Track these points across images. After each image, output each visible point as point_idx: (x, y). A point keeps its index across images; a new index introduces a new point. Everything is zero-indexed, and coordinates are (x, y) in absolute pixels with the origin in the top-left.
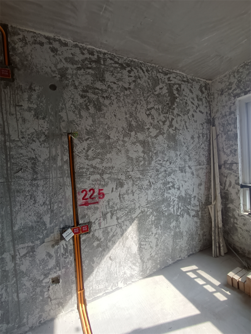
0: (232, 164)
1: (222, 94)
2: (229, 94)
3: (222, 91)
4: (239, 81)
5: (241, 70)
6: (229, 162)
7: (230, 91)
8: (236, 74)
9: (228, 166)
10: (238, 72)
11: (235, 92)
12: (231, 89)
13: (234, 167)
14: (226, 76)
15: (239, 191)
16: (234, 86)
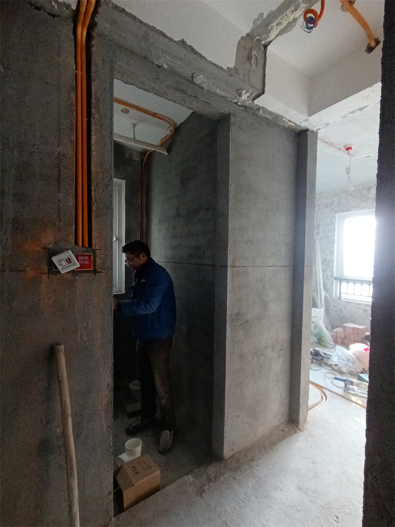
0: (329, 262)
1: (326, 208)
2: (331, 209)
3: (327, 206)
4: (339, 202)
5: (341, 194)
6: (327, 260)
7: (333, 207)
8: (337, 196)
9: (326, 263)
10: (339, 195)
11: (336, 209)
12: (333, 205)
13: (331, 264)
14: (330, 195)
15: (333, 282)
16: (335, 204)
